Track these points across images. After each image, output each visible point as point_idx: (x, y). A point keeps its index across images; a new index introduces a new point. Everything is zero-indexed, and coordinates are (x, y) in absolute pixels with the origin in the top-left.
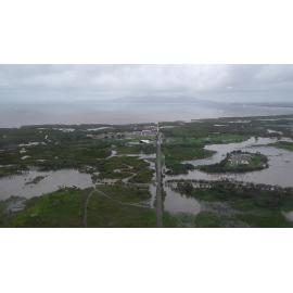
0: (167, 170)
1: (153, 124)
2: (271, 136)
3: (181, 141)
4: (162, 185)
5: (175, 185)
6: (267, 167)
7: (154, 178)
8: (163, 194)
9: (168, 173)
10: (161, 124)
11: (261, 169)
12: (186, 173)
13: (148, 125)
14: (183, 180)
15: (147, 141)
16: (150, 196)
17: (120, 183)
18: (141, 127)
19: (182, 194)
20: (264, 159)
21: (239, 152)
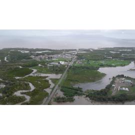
3: (85, 63)
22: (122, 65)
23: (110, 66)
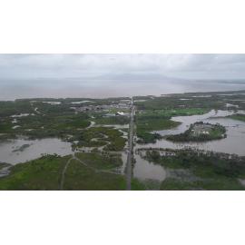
0: (138, 139)
1: (128, 98)
2: (229, 109)
3: (151, 113)
4: (132, 153)
5: (144, 153)
6: (225, 136)
7: (126, 147)
8: (134, 162)
9: (139, 142)
10: (135, 98)
11: (220, 138)
12: (154, 142)
13: (124, 99)
14: (151, 149)
15: (122, 114)
16: (122, 163)
17: (96, 150)
18: (117, 101)
19: (150, 161)
20: (223, 130)
21: (201, 123)
22: (199, 114)
23: (185, 115)
